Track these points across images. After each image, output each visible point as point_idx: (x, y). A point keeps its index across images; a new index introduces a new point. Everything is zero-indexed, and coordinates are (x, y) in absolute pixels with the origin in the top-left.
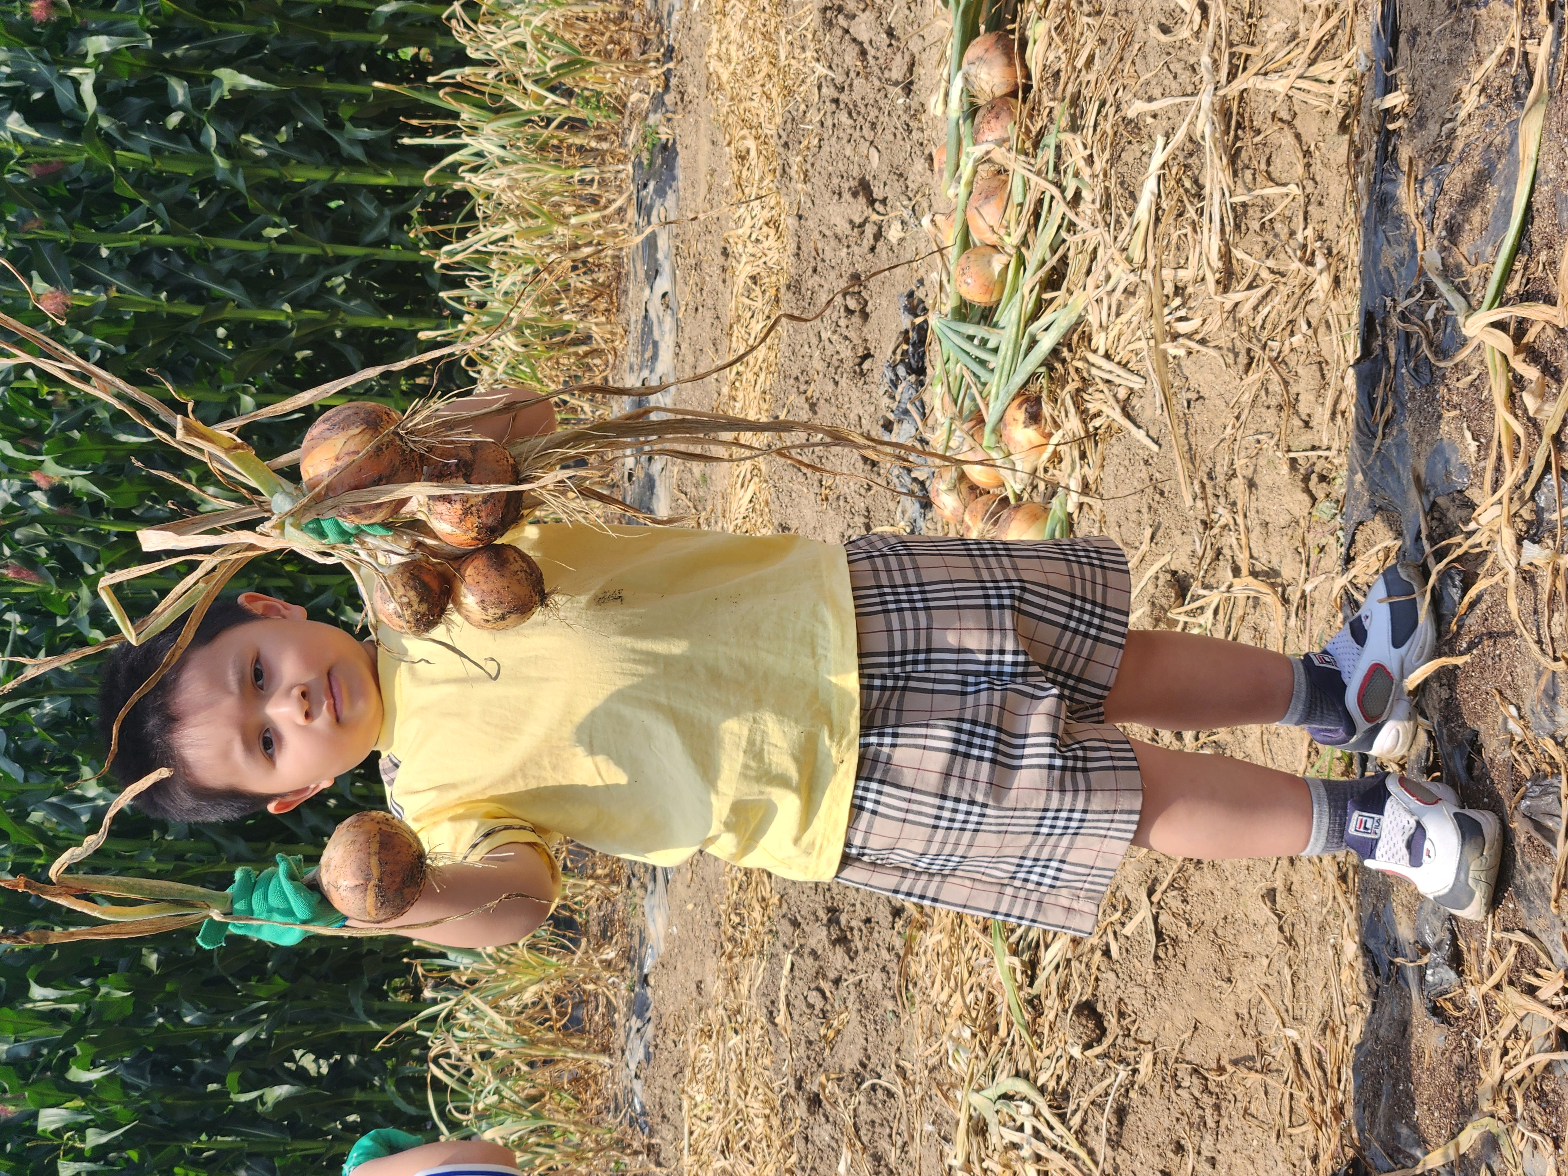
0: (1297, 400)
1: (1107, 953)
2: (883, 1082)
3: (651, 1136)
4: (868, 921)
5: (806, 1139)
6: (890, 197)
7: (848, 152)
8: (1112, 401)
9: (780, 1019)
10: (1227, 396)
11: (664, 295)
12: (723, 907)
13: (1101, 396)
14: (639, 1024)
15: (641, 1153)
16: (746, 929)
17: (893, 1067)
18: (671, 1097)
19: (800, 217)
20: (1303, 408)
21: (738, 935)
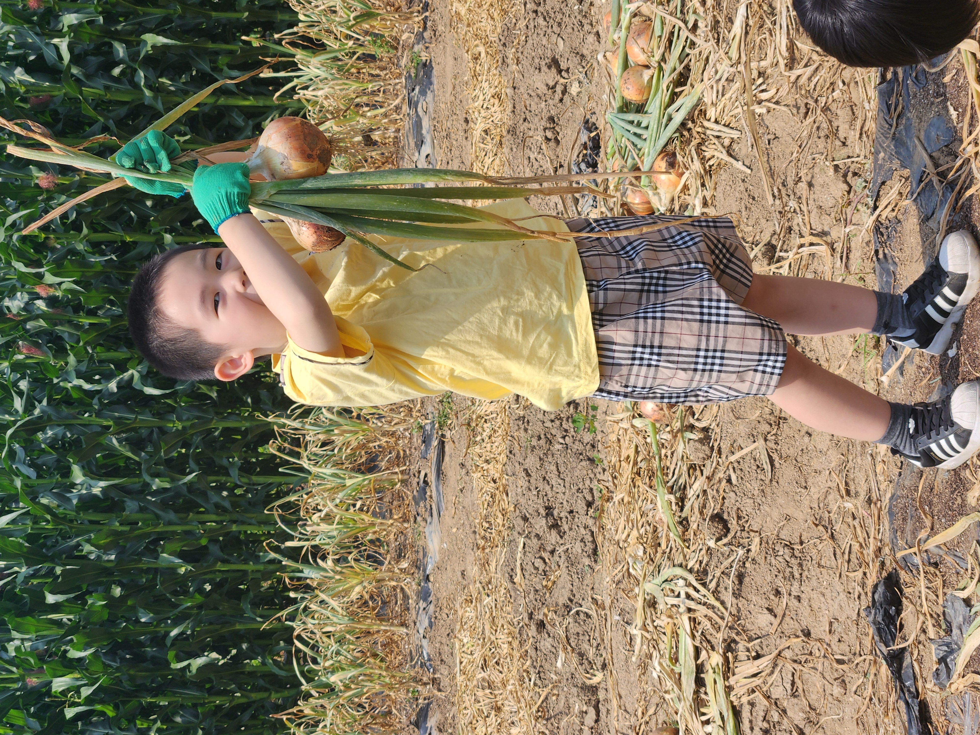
0: (837, 130)
1: (729, 481)
2: (584, 609)
3: (434, 673)
4: (571, 512)
5: (536, 649)
6: (571, 66)
7: (544, 42)
8: (720, 148)
9: (517, 579)
10: (793, 135)
11: (427, 156)
12: (477, 521)
13: (714, 146)
14: (425, 605)
15: (429, 684)
16: (493, 531)
17: (590, 599)
18: (446, 648)
19: (515, 88)
20: (842, 134)
21: (488, 535)
